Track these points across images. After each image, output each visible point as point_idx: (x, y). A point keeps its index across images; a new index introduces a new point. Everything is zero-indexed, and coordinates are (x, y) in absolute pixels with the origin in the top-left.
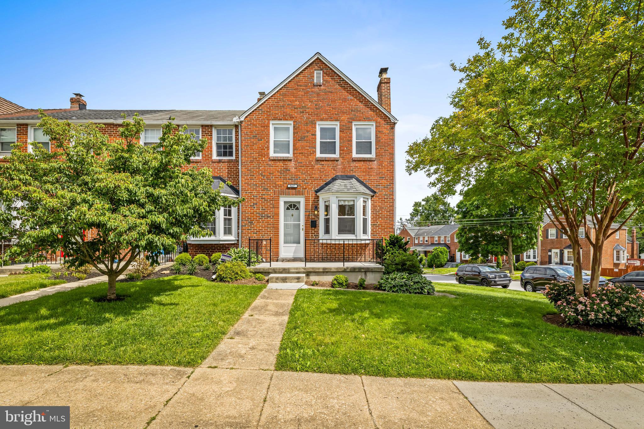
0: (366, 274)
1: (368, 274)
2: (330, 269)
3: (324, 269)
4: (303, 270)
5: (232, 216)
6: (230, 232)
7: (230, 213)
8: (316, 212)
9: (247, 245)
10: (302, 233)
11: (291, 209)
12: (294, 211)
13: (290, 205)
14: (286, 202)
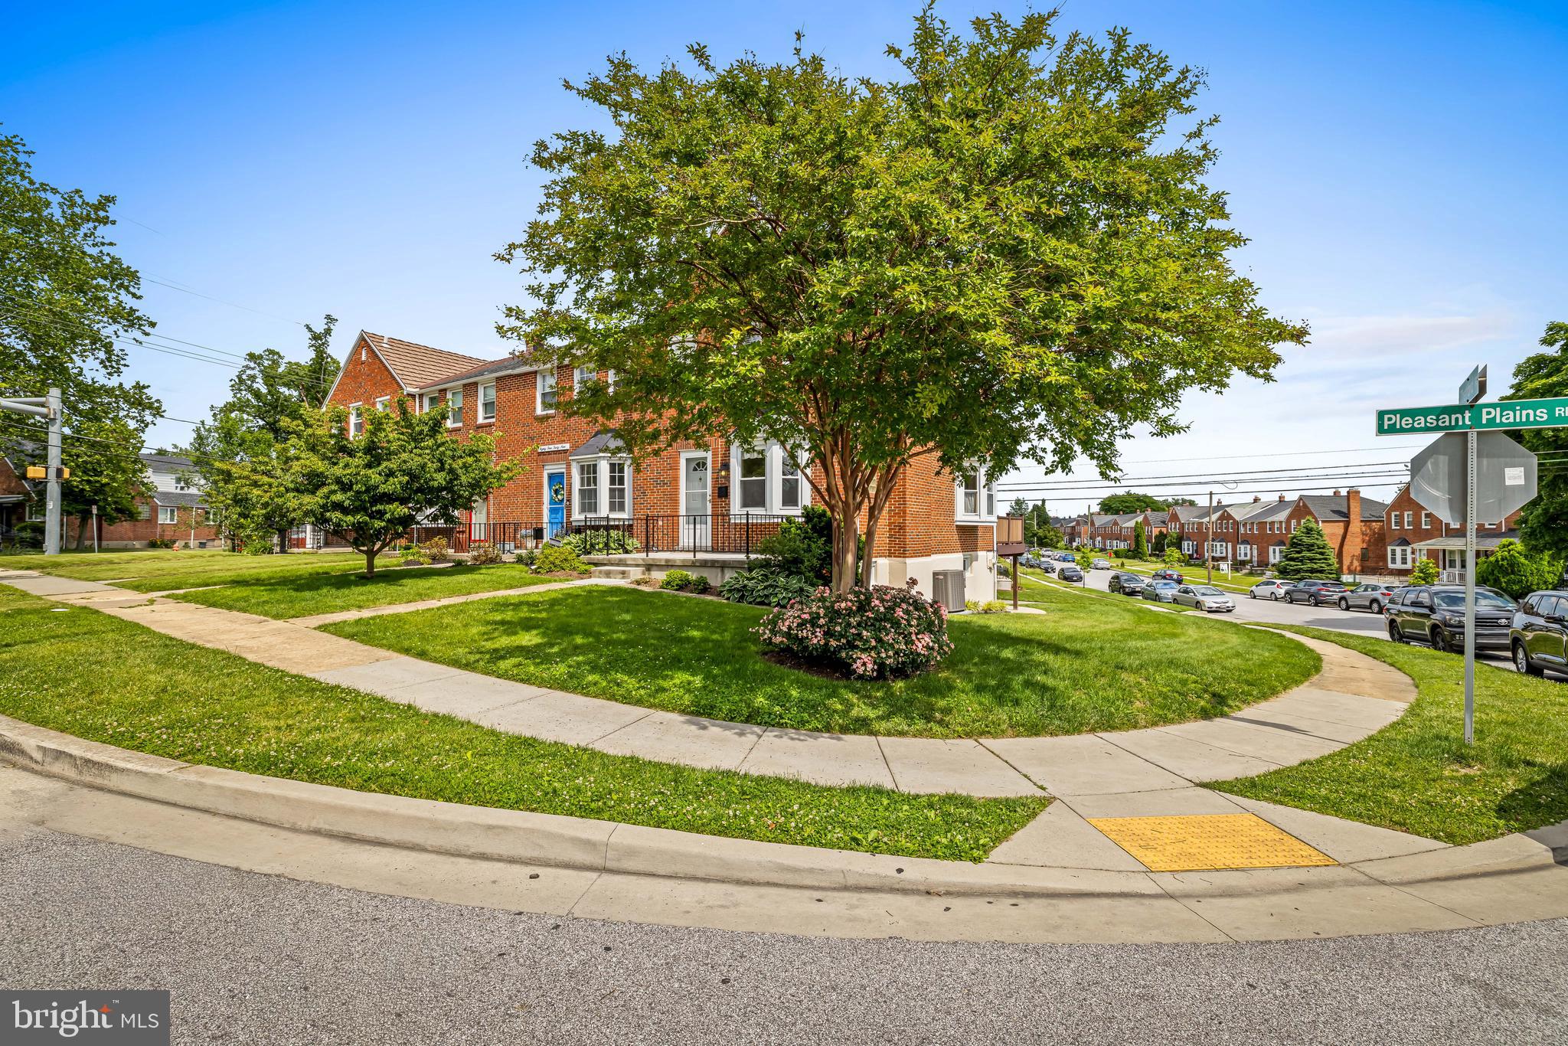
0: (723, 571)
1: (726, 570)
2: (675, 561)
3: (667, 561)
4: (641, 562)
5: (626, 486)
6: (622, 508)
7: (621, 481)
8: (723, 473)
9: (639, 528)
10: (709, 506)
11: (695, 469)
12: (698, 474)
13: (694, 464)
14: (688, 460)
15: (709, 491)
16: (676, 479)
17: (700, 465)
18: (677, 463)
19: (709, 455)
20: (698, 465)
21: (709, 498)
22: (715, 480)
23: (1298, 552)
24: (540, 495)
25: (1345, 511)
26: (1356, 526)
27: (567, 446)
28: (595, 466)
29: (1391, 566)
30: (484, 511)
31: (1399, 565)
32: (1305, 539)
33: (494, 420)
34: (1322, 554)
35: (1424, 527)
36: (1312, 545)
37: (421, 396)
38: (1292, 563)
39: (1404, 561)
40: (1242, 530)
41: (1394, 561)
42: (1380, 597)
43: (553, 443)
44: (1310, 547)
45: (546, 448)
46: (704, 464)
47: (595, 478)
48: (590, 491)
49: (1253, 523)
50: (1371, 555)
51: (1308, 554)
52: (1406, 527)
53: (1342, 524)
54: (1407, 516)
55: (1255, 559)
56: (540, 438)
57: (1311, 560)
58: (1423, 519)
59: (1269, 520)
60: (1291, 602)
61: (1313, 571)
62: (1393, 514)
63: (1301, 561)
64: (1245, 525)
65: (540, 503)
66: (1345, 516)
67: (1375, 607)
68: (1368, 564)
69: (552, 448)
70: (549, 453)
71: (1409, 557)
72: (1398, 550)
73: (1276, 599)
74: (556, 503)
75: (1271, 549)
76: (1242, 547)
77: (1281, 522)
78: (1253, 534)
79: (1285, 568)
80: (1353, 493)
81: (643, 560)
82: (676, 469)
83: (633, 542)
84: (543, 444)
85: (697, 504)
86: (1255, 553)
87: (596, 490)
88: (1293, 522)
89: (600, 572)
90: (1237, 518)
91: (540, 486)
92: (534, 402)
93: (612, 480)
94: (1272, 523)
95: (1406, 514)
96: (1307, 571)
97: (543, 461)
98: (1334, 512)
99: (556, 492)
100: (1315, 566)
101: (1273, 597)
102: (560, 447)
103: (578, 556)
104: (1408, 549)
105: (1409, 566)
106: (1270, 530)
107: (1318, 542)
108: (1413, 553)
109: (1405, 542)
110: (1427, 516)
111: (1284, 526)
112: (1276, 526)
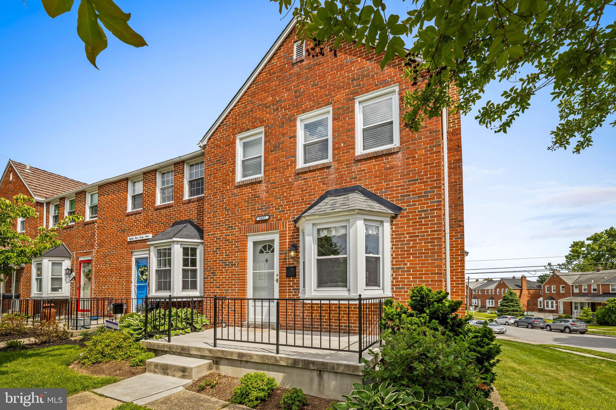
0: (320, 376)
1: (326, 376)
4: (207, 354)
5: (198, 267)
6: (194, 286)
7: (194, 263)
8: (292, 254)
9: (208, 305)
10: (277, 286)
11: (261, 252)
12: (265, 256)
13: (260, 247)
14: (255, 243)
15: (276, 271)
16: (244, 260)
17: (268, 247)
18: (245, 245)
19: (276, 237)
20: (265, 247)
21: (276, 277)
22: (283, 261)
23: (507, 303)
24: (129, 275)
25: (521, 285)
26: (525, 292)
27: (150, 236)
28: (170, 249)
29: (546, 308)
30: (90, 288)
31: (550, 308)
32: (510, 297)
33: (97, 218)
34: (517, 303)
35: (561, 292)
36: (513, 300)
37: (48, 204)
38: (505, 307)
39: (552, 307)
40: (474, 293)
41: (548, 306)
42: (570, 326)
43: (139, 234)
44: (512, 301)
45: (134, 238)
46: (270, 247)
47: (170, 260)
48: (165, 271)
49: (478, 290)
50: (531, 303)
51: (511, 304)
52: (553, 292)
53: (519, 291)
54: (553, 287)
55: (480, 305)
56: (129, 231)
57: (513, 306)
58: (561, 289)
59: (486, 288)
60: (518, 326)
61: (514, 311)
62: (546, 287)
63: (509, 307)
64: (475, 291)
65: (129, 282)
66: (521, 287)
67: (567, 330)
68: (529, 307)
69: (139, 237)
70: (136, 242)
71: (555, 305)
72: (550, 302)
73: (508, 325)
74: (141, 282)
75: (487, 301)
76: (474, 300)
77: (492, 290)
78: (479, 294)
79: (502, 310)
80: (523, 278)
81: (210, 351)
82: (245, 251)
83: (201, 319)
84: (132, 235)
85: (264, 283)
86: (480, 302)
87: (170, 270)
88: (498, 290)
89: (156, 365)
90: (472, 288)
91: (129, 268)
92: (126, 203)
93: (185, 262)
94: (488, 290)
95: (552, 286)
96: (511, 311)
97: (131, 248)
98: (515, 285)
99: (142, 273)
100: (514, 309)
101: (507, 324)
102: (144, 236)
103: (138, 340)
104: (554, 302)
105: (554, 308)
106: (487, 293)
107: (515, 298)
108: (556, 303)
109: (552, 298)
110: (563, 287)
111: (493, 291)
112: (490, 291)
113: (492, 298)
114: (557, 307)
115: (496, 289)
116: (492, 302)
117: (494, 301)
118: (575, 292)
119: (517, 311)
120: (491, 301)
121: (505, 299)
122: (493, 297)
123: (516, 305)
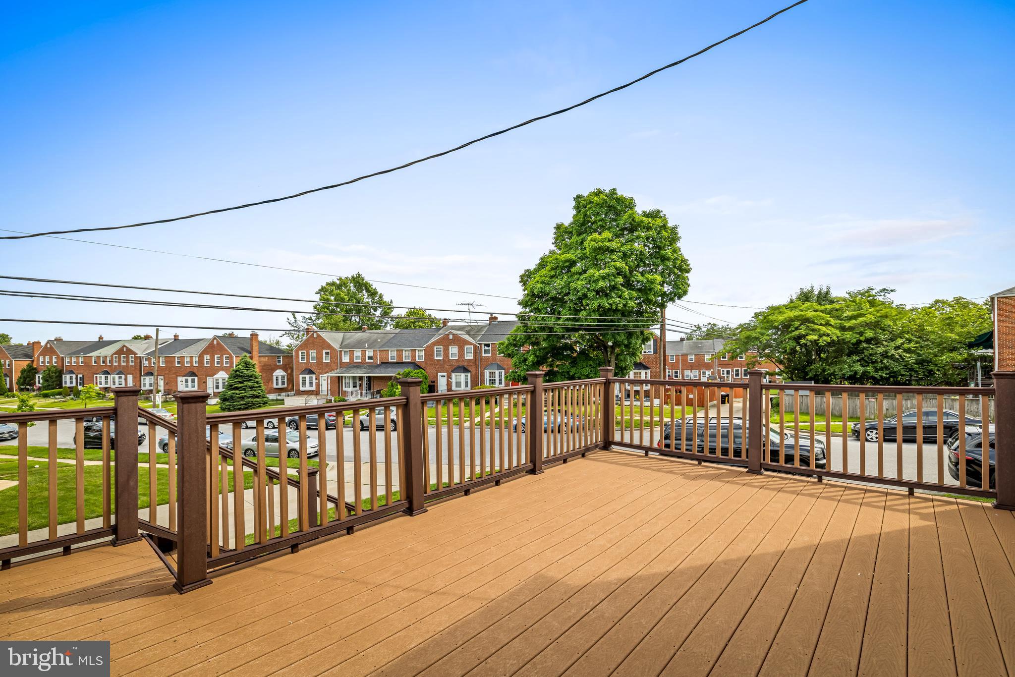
23: (240, 382)
25: (249, 349)
26: (256, 360)
29: (302, 389)
31: (308, 388)
35: (324, 361)
36: (252, 376)
38: (237, 392)
39: (311, 384)
40: (145, 364)
41: (304, 384)
51: (250, 384)
52: (311, 361)
54: (313, 353)
57: (251, 388)
58: (324, 356)
59: (178, 354)
62: (301, 352)
63: (244, 389)
64: (148, 359)
66: (250, 352)
71: (314, 381)
72: (308, 377)
75: (180, 379)
76: (146, 377)
77: (191, 357)
80: (254, 336)
88: (207, 357)
90: (140, 354)
94: (182, 357)
95: (310, 352)
98: (241, 349)
100: (255, 393)
104: (314, 376)
105: (314, 388)
106: (179, 363)
107: (254, 373)
108: (316, 379)
109: (311, 372)
110: (327, 354)
111: (195, 359)
112: (187, 359)
113: (193, 374)
114: (318, 385)
115: (201, 357)
116: (193, 381)
117: (196, 378)
118: (343, 361)
119: (258, 397)
120: (190, 379)
121: (237, 375)
122: (195, 371)
123: (256, 385)
